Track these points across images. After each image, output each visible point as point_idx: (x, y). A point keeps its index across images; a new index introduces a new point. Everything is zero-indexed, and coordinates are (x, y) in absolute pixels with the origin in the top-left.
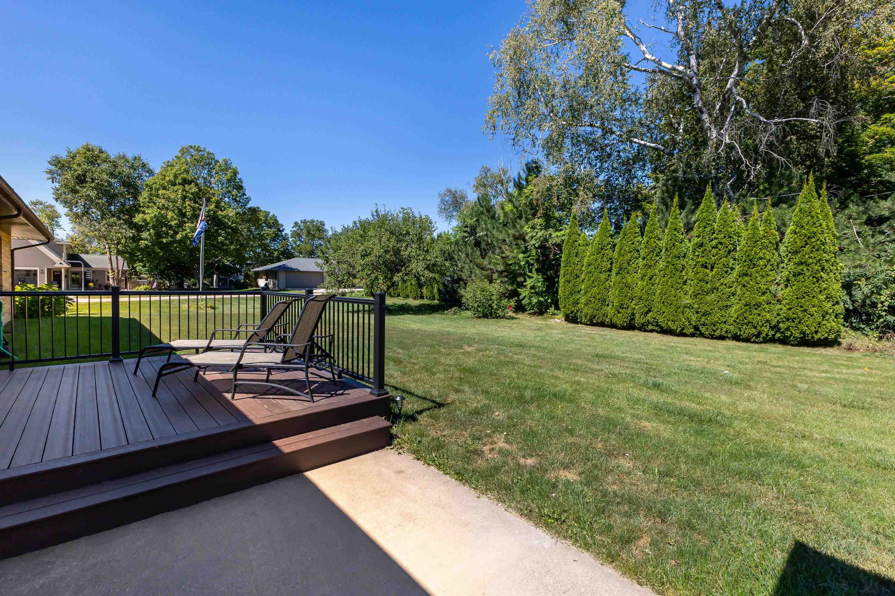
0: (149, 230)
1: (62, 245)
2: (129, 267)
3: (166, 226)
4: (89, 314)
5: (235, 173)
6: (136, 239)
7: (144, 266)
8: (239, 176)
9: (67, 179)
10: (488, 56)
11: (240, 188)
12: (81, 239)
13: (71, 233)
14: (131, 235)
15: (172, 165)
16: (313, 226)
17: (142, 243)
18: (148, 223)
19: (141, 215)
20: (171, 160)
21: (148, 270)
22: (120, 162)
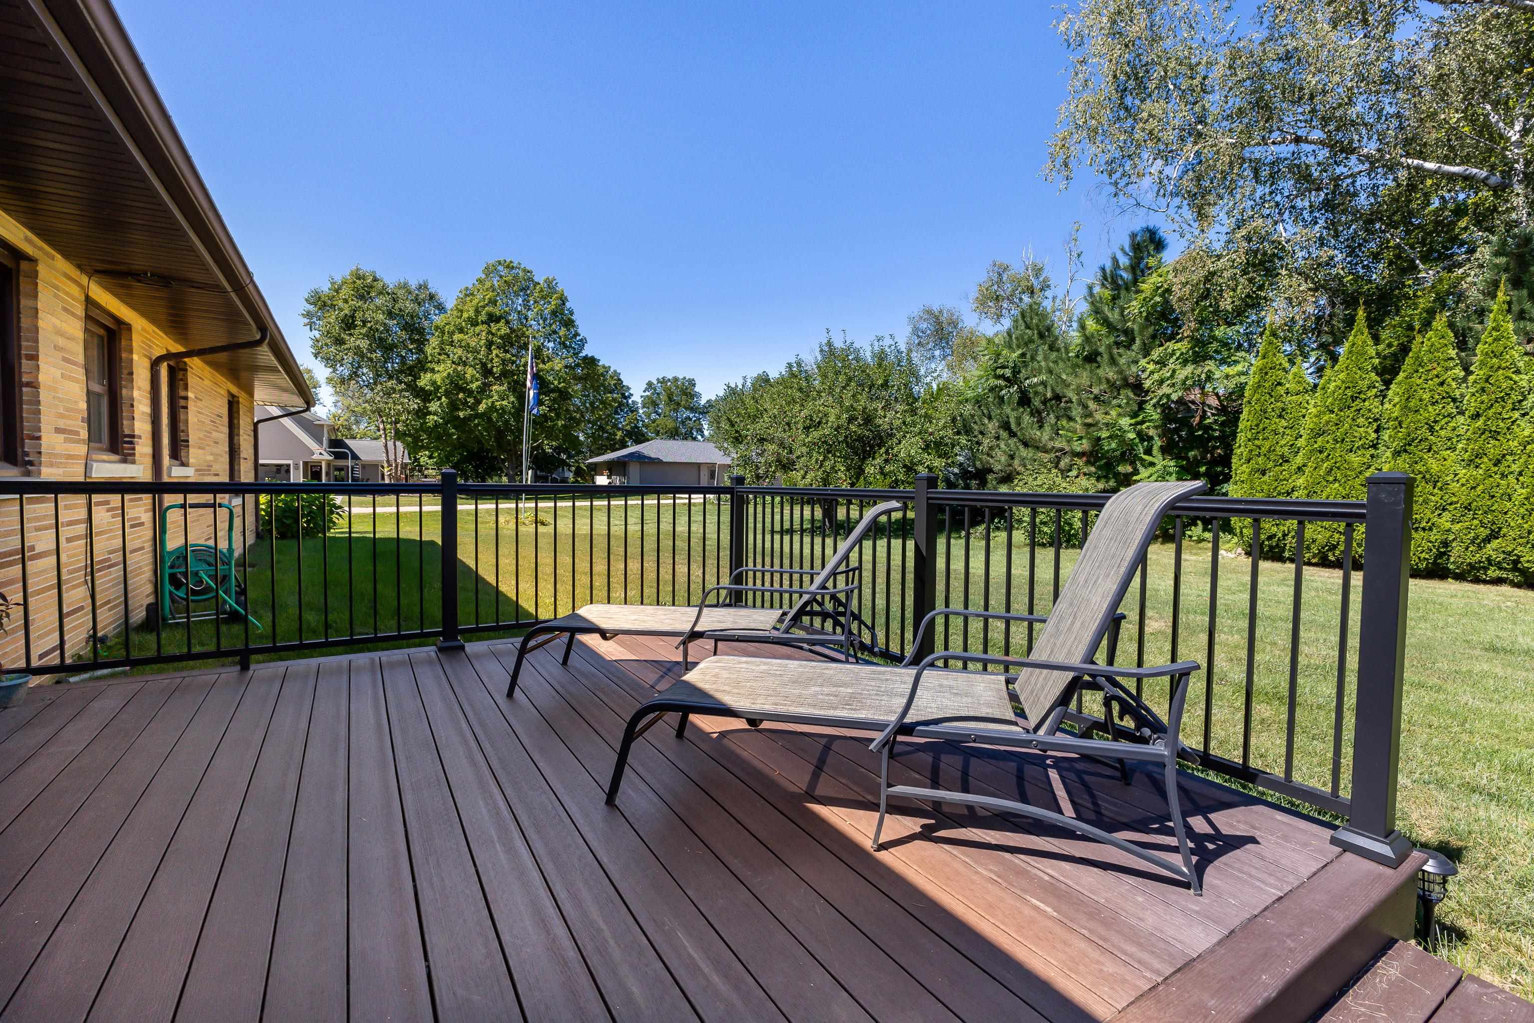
0: (439, 399)
1: (323, 425)
2: (410, 459)
3: (463, 390)
4: (350, 532)
5: (563, 300)
6: (422, 413)
7: (430, 457)
8: (568, 305)
9: (330, 323)
10: (1056, 27)
11: (569, 323)
12: (345, 417)
13: (333, 410)
14: (416, 406)
15: (472, 294)
16: (677, 387)
17: (431, 419)
18: (439, 387)
19: (429, 375)
20: (470, 287)
21: (436, 463)
22: (401, 293)
